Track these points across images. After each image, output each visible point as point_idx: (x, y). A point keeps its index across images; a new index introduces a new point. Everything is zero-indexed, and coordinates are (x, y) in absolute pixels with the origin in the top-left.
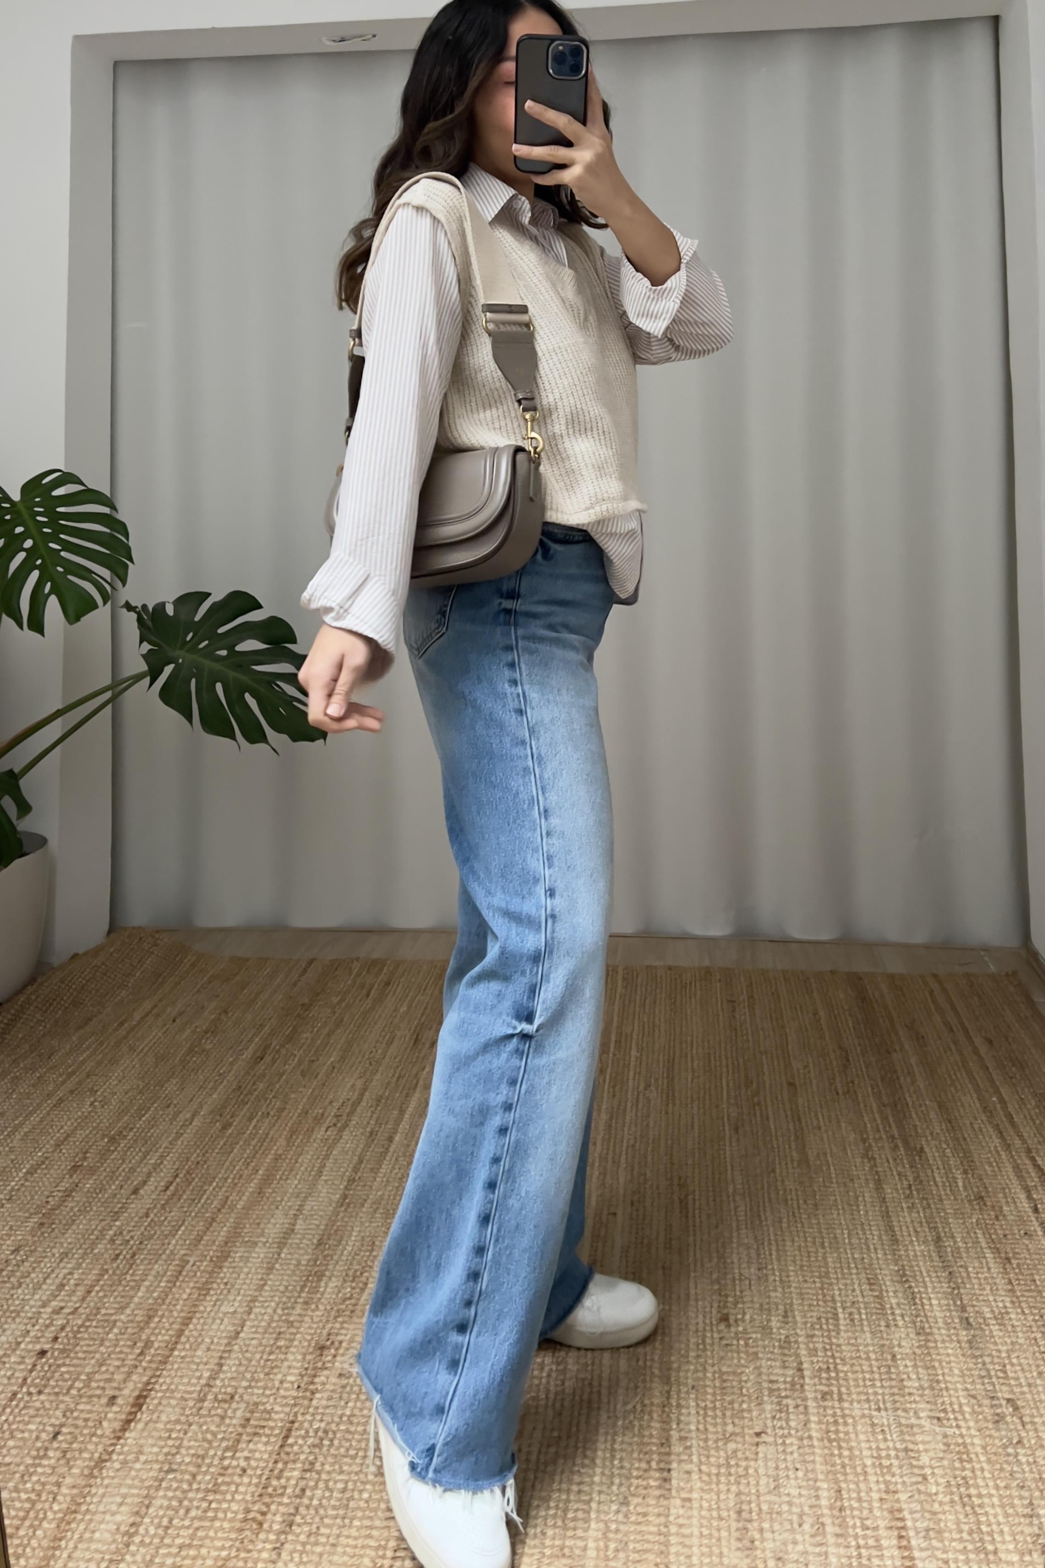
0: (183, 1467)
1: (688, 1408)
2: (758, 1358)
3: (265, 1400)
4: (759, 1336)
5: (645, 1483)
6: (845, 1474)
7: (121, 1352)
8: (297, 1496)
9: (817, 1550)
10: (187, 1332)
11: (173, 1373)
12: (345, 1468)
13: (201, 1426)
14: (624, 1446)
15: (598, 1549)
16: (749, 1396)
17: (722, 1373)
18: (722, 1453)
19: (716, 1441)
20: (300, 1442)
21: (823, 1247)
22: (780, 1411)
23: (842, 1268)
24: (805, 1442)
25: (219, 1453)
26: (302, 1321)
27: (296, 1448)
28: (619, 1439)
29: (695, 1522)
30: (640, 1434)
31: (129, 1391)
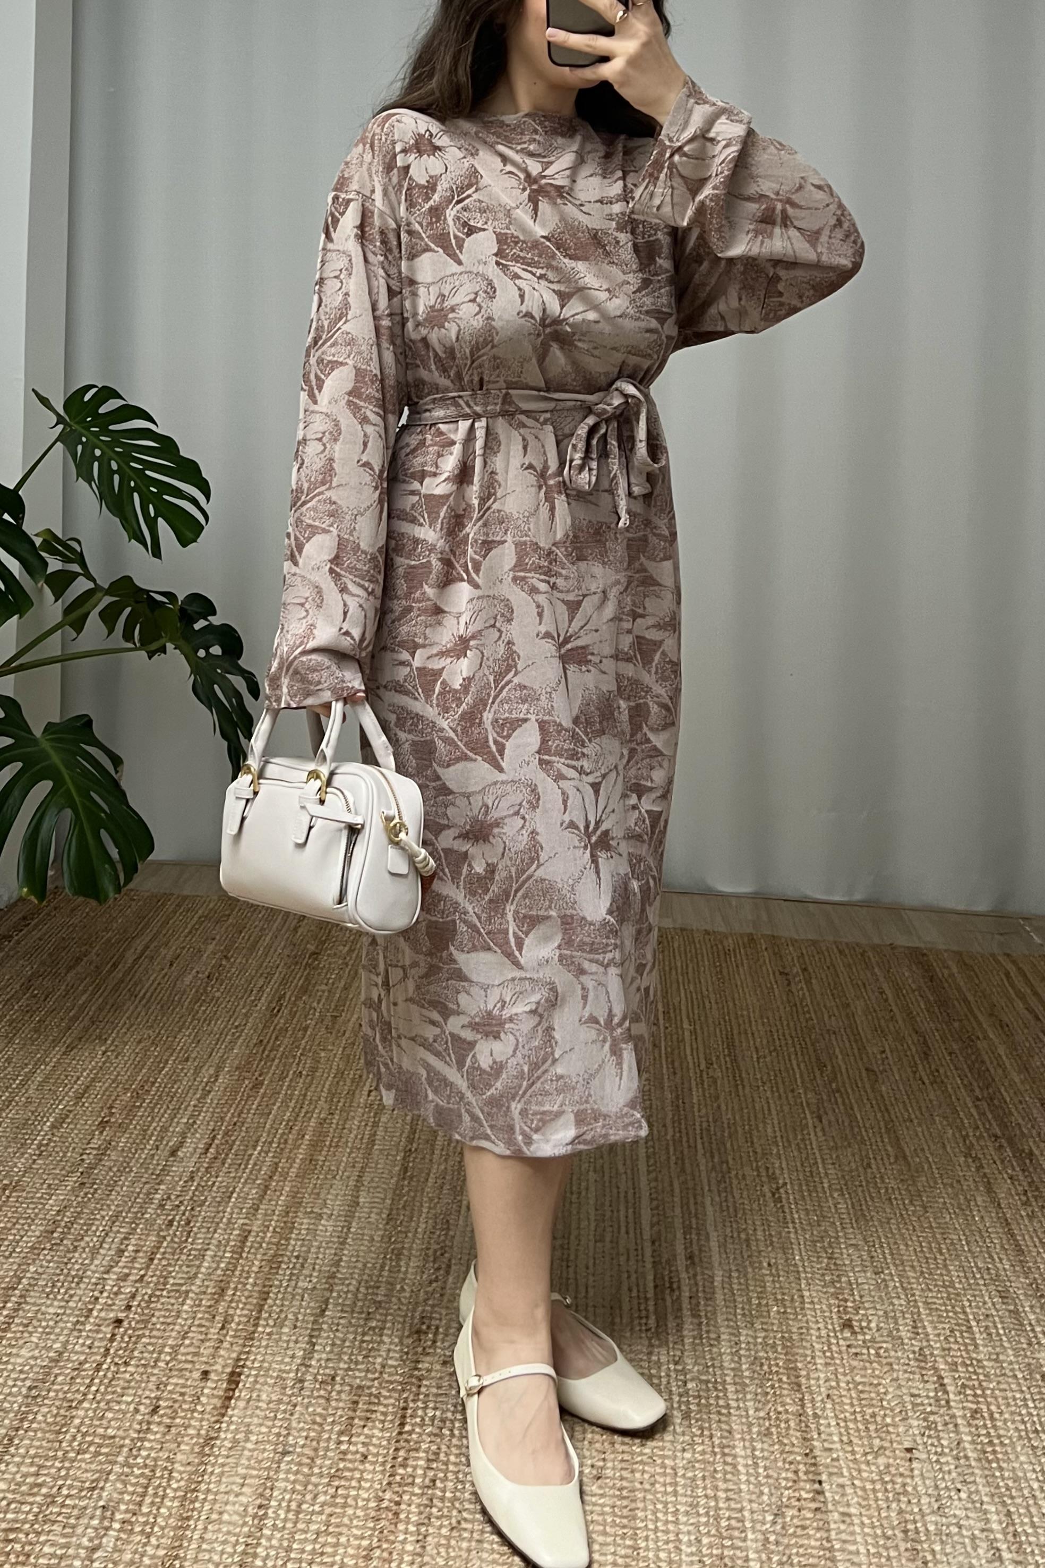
0: (298, 1450)
1: (826, 1418)
2: (893, 1370)
3: (369, 1384)
4: (890, 1346)
6: (1012, 1498)
7: (201, 1325)
8: (428, 1487)
10: (266, 1307)
11: (263, 1350)
13: (307, 1408)
16: (892, 1411)
17: (856, 1385)
18: (873, 1468)
19: (866, 1454)
20: (417, 1430)
21: (941, 1254)
22: (928, 1427)
23: (966, 1277)
24: (962, 1461)
25: (334, 1437)
27: (414, 1436)
28: (759, 1445)
29: (859, 1539)
30: (781, 1443)
31: (221, 1367)
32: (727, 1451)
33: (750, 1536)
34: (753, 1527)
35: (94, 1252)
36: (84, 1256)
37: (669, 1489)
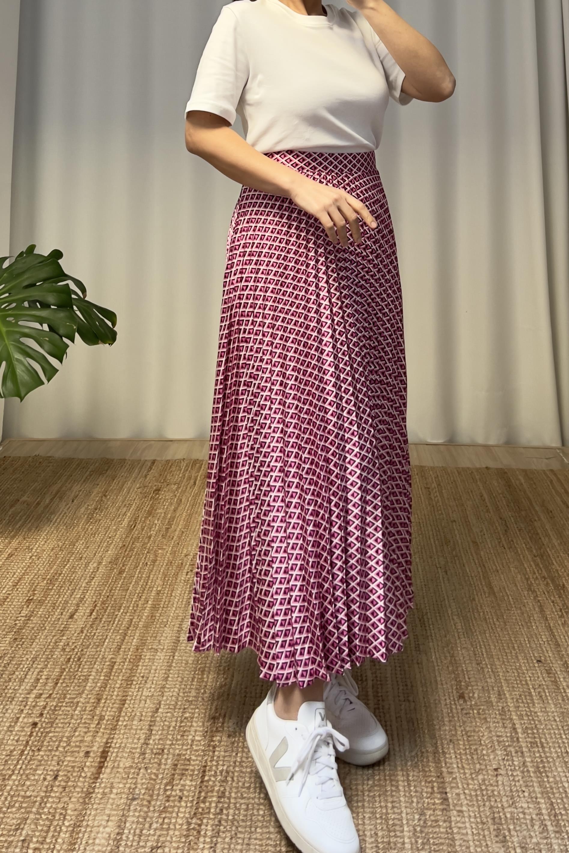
1: (450, 754)
2: (487, 722)
3: (184, 753)
4: (485, 707)
5: (432, 801)
6: (554, 793)
7: (85, 723)
8: (218, 814)
9: (545, 841)
10: (124, 709)
11: (121, 736)
12: (245, 795)
13: (147, 770)
14: (415, 778)
15: (412, 844)
16: (487, 746)
17: (467, 732)
18: (476, 782)
19: (472, 774)
20: (213, 779)
22: (507, 755)
24: (526, 774)
25: (163, 787)
26: (197, 701)
27: (211, 783)
28: (411, 774)
29: (468, 825)
30: (424, 771)
31: (97, 748)
32: (392, 778)
33: (406, 829)
34: (407, 823)
35: (22, 681)
36: (15, 684)
37: (360, 804)
